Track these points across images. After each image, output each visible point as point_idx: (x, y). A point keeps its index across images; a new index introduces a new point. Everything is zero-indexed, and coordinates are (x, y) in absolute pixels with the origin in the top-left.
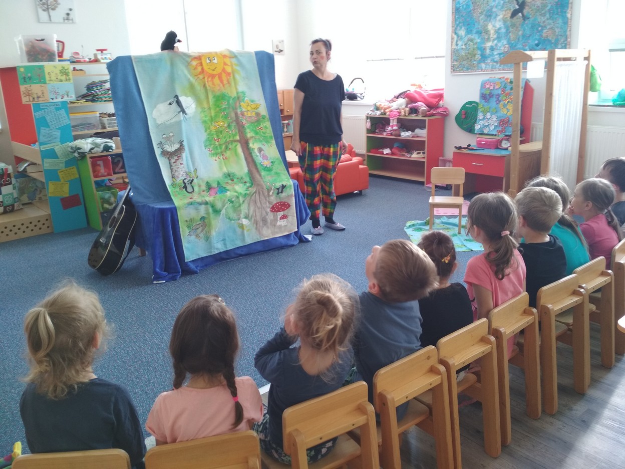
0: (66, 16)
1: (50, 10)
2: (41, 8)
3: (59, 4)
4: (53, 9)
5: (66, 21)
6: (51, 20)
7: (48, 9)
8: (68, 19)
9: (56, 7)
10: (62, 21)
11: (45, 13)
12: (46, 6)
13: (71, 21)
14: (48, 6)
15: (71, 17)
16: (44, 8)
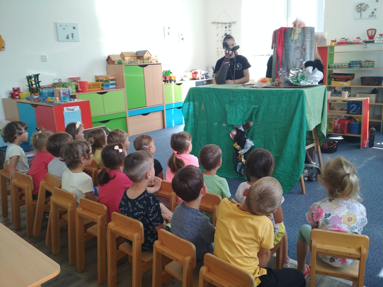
0: (371, 14)
1: (362, 11)
2: (357, 10)
3: (369, 7)
4: (364, 11)
5: (371, 17)
6: (361, 18)
7: (361, 11)
8: (372, 16)
9: (366, 9)
10: (368, 17)
11: (359, 13)
12: (360, 9)
13: (374, 17)
14: (361, 9)
15: (374, 14)
16: (359, 11)
